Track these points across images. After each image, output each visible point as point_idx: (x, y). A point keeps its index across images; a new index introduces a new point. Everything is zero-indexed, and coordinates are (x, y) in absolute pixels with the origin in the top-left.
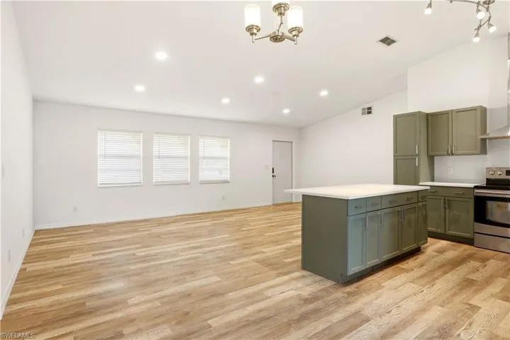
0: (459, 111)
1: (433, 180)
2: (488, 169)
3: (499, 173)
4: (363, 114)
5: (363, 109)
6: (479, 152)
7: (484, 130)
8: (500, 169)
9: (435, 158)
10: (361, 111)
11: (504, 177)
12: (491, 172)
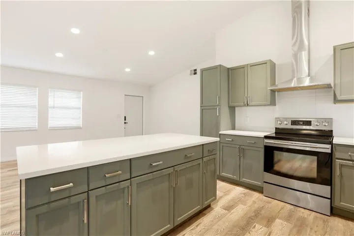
0: (252, 65)
1: (234, 128)
2: (277, 119)
3: (285, 123)
4: (191, 74)
5: (191, 71)
6: (269, 104)
7: (273, 83)
8: (286, 119)
9: (236, 109)
10: (189, 73)
11: (290, 126)
12: (279, 122)
